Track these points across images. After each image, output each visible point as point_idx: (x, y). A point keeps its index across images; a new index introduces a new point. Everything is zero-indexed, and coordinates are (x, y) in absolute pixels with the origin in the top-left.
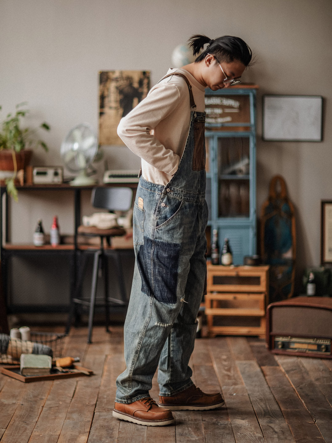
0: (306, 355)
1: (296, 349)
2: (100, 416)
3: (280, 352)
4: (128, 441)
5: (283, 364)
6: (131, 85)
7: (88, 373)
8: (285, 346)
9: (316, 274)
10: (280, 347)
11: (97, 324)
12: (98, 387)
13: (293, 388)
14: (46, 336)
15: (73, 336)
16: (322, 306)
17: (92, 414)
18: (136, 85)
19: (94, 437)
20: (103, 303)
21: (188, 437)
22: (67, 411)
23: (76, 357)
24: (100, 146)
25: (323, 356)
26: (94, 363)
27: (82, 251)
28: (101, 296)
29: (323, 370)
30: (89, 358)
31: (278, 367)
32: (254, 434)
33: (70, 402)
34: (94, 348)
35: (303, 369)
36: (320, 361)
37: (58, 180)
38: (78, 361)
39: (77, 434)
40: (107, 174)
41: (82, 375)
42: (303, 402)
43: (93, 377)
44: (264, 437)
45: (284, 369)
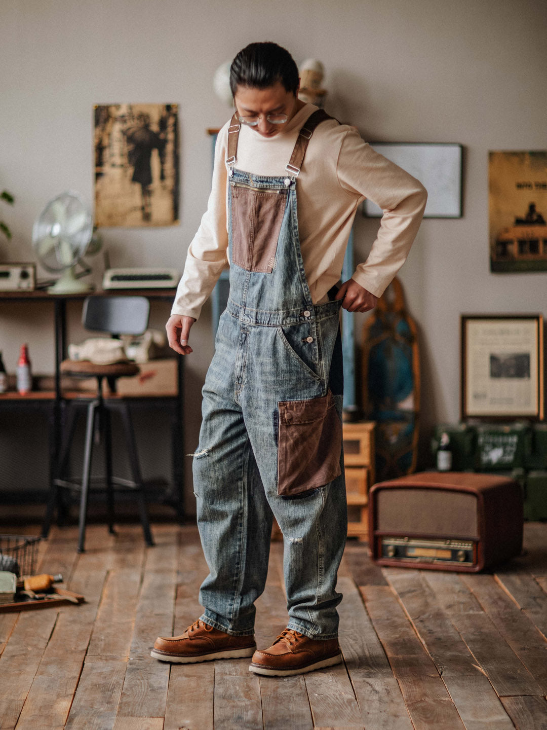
0: (432, 566)
1: (416, 557)
2: (92, 668)
3: (391, 562)
4: (137, 709)
5: (395, 582)
6: (146, 127)
7: (75, 601)
8: (399, 552)
9: (453, 436)
10: (391, 554)
11: (91, 521)
12: (92, 623)
13: (409, 620)
14: (9, 541)
15: (55, 541)
16: (458, 487)
17: (81, 665)
18: (155, 128)
19: (82, 703)
20: (103, 485)
21: (234, 702)
22: (39, 661)
23: (57, 574)
24: (95, 228)
25: (461, 569)
26: (87, 585)
27: (68, 401)
28: (101, 475)
29: (459, 591)
30: (79, 576)
31: (386, 588)
32: (340, 695)
33: (46, 647)
34: (89, 559)
35: (427, 589)
36: (455, 577)
37: (28, 285)
38: (60, 581)
39: (54, 697)
40: (110, 274)
41: (66, 603)
42: (424, 643)
43: (84, 608)
44: (356, 699)
45: (397, 589)
